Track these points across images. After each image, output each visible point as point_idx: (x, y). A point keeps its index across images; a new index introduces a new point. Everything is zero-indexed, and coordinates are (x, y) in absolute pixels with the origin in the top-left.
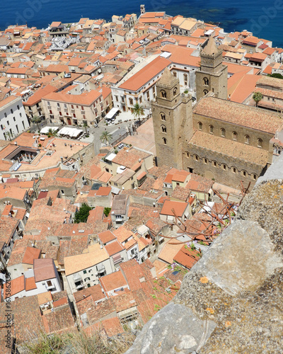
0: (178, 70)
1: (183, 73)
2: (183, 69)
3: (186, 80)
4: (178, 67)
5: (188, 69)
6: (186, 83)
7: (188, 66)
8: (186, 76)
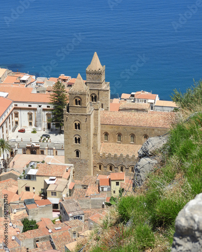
0: (21, 109)
1: (26, 112)
2: (27, 107)
3: (31, 119)
4: (20, 105)
5: (34, 106)
6: (31, 124)
7: (34, 103)
8: (30, 115)
